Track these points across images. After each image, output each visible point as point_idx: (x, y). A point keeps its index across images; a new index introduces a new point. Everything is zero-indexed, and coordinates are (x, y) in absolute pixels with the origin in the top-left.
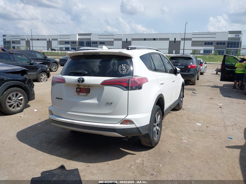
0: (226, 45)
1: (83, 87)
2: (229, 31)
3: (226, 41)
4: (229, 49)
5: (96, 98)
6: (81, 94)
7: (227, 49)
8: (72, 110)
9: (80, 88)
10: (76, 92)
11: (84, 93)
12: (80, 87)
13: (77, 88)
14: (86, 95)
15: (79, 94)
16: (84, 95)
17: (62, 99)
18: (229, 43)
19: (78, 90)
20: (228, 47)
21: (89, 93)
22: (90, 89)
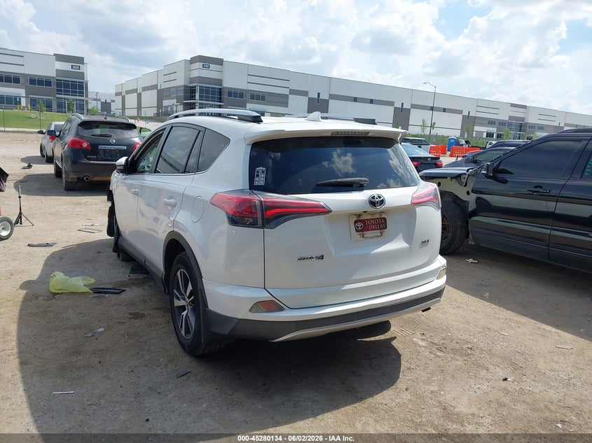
0: (54, 87)
1: (369, 217)
2: (55, 54)
3: (53, 78)
4: (62, 98)
5: (401, 235)
6: (368, 234)
7: (58, 98)
8: (356, 277)
9: (363, 221)
10: (357, 231)
11: (374, 230)
12: (361, 219)
13: (355, 222)
14: (380, 234)
15: (365, 236)
16: (376, 235)
17: (322, 257)
18: (59, 83)
19: (359, 225)
20: (59, 91)
21: (386, 228)
22: (385, 219)
